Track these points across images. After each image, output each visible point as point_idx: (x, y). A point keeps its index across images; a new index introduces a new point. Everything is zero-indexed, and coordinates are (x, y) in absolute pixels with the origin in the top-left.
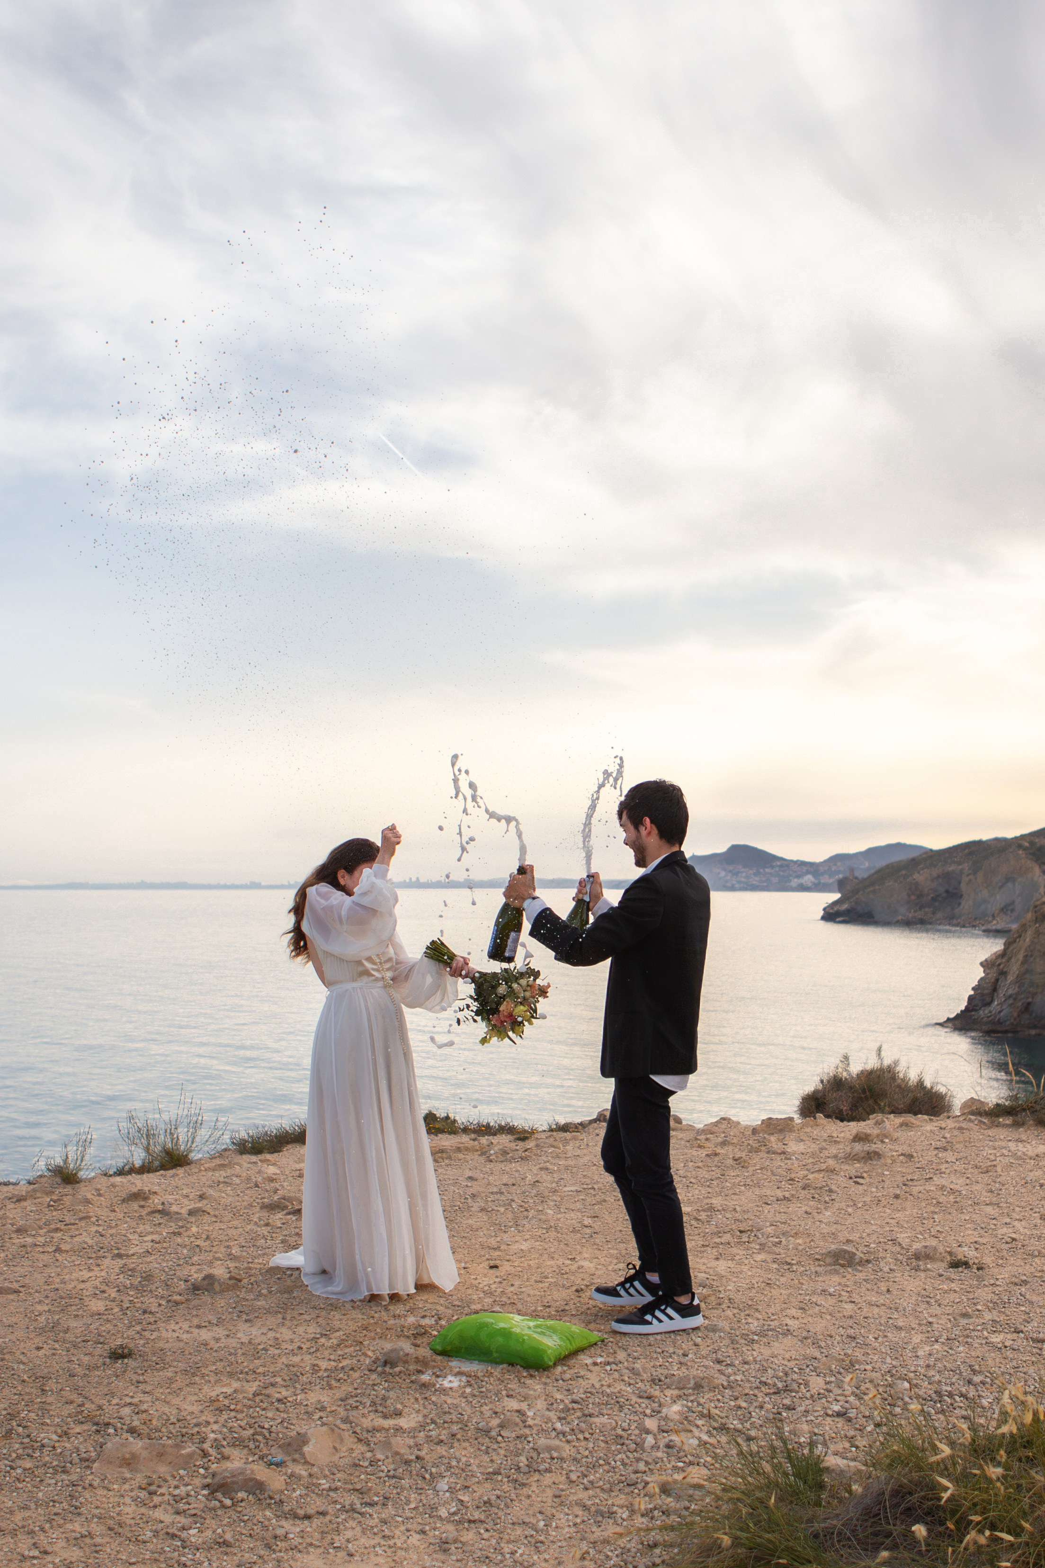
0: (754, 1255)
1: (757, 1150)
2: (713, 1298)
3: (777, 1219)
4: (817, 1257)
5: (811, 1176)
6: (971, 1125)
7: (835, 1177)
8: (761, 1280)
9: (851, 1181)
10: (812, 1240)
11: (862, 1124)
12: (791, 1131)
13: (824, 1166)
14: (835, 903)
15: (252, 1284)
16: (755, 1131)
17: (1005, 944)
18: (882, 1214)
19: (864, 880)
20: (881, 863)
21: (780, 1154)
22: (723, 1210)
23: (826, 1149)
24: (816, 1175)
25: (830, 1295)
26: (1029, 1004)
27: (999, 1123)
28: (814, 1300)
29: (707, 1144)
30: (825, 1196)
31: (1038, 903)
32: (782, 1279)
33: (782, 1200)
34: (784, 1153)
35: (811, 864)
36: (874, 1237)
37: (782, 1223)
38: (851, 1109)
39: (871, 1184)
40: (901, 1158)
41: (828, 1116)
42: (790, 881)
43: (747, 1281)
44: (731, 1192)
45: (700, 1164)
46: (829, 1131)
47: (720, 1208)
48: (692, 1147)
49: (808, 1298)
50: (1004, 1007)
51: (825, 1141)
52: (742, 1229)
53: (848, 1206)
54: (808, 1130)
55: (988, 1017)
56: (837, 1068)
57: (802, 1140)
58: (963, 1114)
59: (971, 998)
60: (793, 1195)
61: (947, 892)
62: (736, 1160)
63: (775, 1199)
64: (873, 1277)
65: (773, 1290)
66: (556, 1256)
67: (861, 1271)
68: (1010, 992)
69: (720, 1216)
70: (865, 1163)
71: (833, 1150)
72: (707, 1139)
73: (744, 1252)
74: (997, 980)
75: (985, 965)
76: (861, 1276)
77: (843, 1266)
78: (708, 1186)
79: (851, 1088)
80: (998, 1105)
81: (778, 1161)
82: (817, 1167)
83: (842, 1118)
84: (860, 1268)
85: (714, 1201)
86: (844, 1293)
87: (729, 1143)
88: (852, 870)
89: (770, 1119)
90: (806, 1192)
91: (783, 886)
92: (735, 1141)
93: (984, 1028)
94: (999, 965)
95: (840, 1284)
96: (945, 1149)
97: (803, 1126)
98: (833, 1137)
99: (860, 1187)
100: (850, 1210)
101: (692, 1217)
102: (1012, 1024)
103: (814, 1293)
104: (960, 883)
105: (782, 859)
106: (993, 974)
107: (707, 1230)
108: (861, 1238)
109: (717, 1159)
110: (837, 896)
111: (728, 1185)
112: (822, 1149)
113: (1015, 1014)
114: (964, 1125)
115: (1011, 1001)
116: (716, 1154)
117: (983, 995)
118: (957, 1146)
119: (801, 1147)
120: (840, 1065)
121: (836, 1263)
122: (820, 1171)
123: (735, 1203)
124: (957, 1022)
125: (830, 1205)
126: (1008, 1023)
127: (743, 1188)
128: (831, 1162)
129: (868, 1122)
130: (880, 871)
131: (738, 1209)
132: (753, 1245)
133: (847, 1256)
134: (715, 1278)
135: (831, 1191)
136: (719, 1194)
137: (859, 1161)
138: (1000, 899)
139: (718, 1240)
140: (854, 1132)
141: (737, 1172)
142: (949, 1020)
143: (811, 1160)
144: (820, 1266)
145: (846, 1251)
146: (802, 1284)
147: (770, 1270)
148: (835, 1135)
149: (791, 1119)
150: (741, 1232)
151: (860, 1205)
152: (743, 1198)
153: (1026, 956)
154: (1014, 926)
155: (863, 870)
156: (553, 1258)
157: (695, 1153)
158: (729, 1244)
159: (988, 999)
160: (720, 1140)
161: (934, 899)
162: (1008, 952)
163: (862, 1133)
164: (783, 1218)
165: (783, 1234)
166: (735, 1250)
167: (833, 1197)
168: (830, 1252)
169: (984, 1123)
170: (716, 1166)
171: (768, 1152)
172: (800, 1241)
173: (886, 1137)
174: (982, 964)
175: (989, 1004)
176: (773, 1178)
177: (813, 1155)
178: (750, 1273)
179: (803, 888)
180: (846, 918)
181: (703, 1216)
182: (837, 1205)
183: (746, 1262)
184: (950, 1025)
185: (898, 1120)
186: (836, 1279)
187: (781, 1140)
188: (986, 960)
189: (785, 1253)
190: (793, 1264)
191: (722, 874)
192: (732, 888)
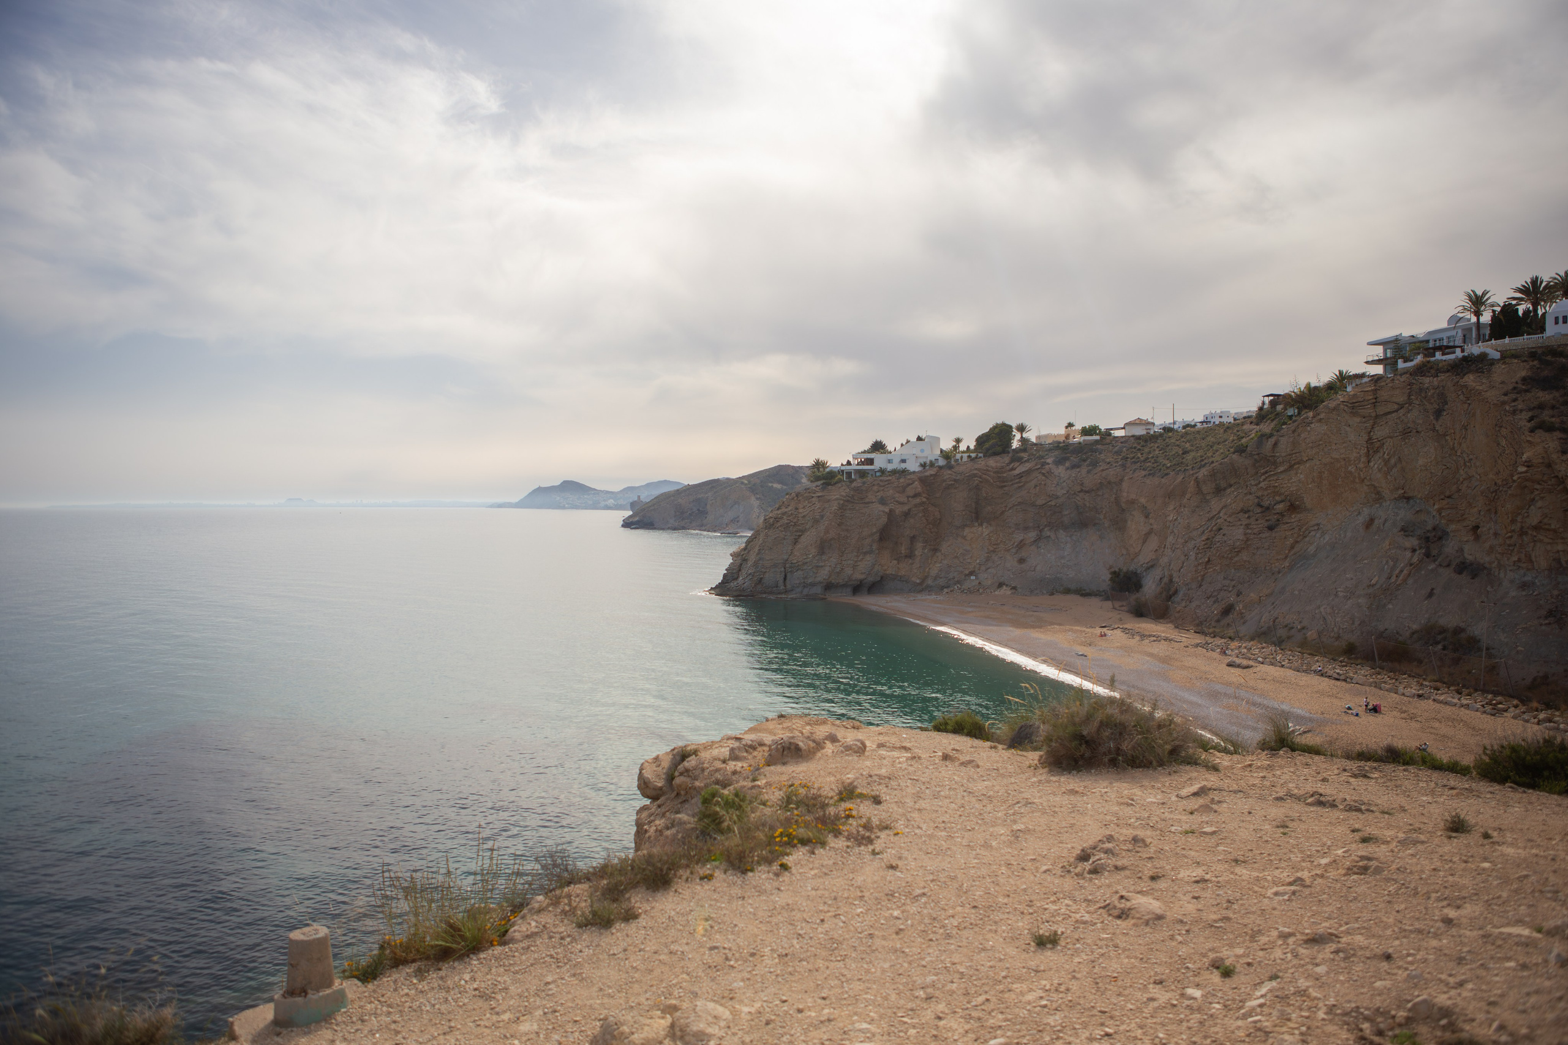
17: (744, 543)
19: (646, 503)
26: (761, 579)
31: (767, 518)
50: (746, 580)
55: (735, 587)
59: (725, 576)
61: (698, 510)
68: (750, 571)
74: (741, 564)
75: (734, 555)
93: (735, 594)
94: (743, 555)
102: (750, 592)
106: (739, 561)
113: (753, 585)
115: (750, 577)
117: (732, 573)
124: (718, 590)
126: (748, 591)
142: (711, 588)
153: (760, 550)
159: (736, 576)
162: (747, 548)
174: (731, 555)
175: (736, 579)
180: (638, 526)
184: (713, 591)
188: (734, 553)
191: (558, 498)
192: (564, 508)
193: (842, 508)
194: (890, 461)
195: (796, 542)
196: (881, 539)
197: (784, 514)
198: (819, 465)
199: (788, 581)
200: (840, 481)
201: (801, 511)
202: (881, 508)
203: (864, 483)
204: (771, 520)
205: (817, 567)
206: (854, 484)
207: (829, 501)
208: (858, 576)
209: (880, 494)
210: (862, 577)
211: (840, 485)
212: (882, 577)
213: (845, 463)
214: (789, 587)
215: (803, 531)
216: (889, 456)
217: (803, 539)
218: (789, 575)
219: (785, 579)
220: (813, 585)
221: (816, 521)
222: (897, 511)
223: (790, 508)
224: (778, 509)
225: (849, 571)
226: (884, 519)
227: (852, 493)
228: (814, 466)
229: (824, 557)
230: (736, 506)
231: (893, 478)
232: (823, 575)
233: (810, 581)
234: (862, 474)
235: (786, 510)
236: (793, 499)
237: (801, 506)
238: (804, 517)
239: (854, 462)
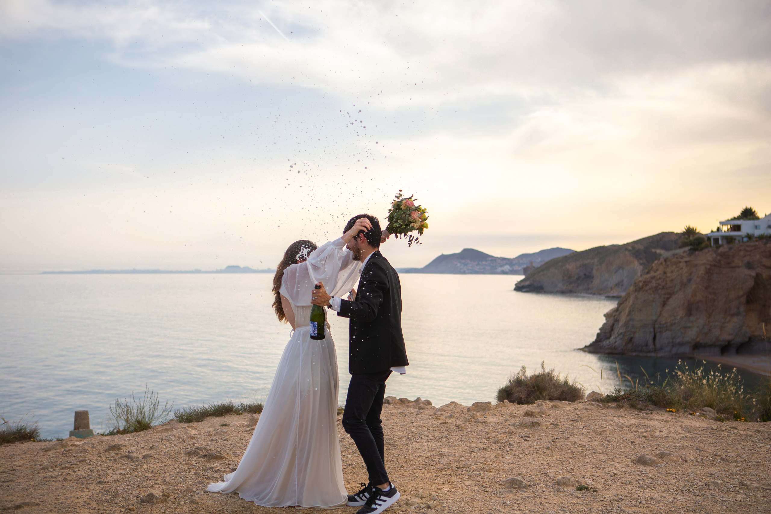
0: (465, 482)
1: (469, 421)
2: (439, 507)
3: (479, 461)
4: (501, 483)
5: (499, 436)
6: (593, 407)
7: (513, 436)
8: (468, 496)
9: (522, 439)
10: (498, 473)
11: (531, 406)
12: (489, 410)
13: (507, 430)
14: (522, 281)
15: (175, 499)
16: (469, 409)
17: (618, 304)
18: (539, 458)
19: (538, 268)
20: (548, 259)
21: (482, 423)
22: (448, 455)
23: (509, 420)
24: (502, 435)
25: (507, 505)
26: (631, 338)
27: (609, 406)
28: (498, 508)
29: (442, 417)
30: (507, 448)
31: (637, 281)
32: (480, 496)
33: (482, 450)
34: (484, 422)
35: (508, 260)
36: (534, 472)
37: (481, 463)
38: (527, 397)
39: (533, 441)
40: (552, 426)
41: (513, 402)
42: (496, 269)
43: (460, 497)
44: (453, 445)
45: (436, 429)
46: (511, 410)
47: (446, 454)
48: (432, 419)
49: (494, 507)
50: (618, 339)
51: (509, 415)
52: (458, 466)
53: (520, 453)
54: (499, 409)
55: (608, 345)
56: (519, 373)
57: (495, 415)
58: (588, 401)
59: (598, 335)
60: (488, 447)
61: (585, 275)
62: (457, 426)
63: (478, 449)
64: (532, 495)
65: (474, 503)
66: (351, 482)
67: (526, 492)
68: (621, 331)
69: (446, 459)
70: (531, 429)
71: (513, 421)
72: (441, 414)
73: (459, 480)
74: (613, 325)
75: (607, 316)
76: (526, 494)
77: (515, 488)
78: (440, 442)
79: (526, 385)
80: (608, 396)
81: (481, 427)
82: (503, 431)
83: (520, 402)
84: (525, 490)
85: (443, 450)
86: (515, 505)
87: (453, 416)
88: (531, 263)
89: (477, 403)
90: (496, 445)
91: (493, 271)
92: (457, 415)
93: (607, 351)
94: (615, 316)
95: (513, 499)
96: (577, 421)
97: (497, 406)
98: (513, 413)
99: (527, 443)
100: (521, 456)
101: (430, 460)
102: (622, 349)
103: (498, 504)
104: (592, 270)
105: (492, 256)
106: (611, 321)
107: (438, 467)
108: (526, 472)
109: (446, 426)
110: (522, 277)
111: (452, 441)
112: (506, 420)
113: (624, 344)
114: (588, 407)
115: (621, 336)
116: (446, 423)
117: (605, 333)
118: (584, 419)
119: (495, 419)
120: (520, 372)
121: (511, 487)
122: (504, 433)
123: (456, 451)
124: (591, 348)
125: (510, 453)
126: (620, 349)
127: (460, 443)
128: (511, 428)
129: (534, 405)
130: (547, 263)
131: (457, 455)
132: (464, 476)
133: (518, 483)
134: (441, 495)
135: (510, 445)
136: (446, 446)
137: (527, 427)
138: (615, 279)
139: (444, 473)
140: (525, 411)
141: (457, 433)
142: (586, 347)
143: (500, 427)
144: (502, 488)
145: (517, 480)
146: (491, 499)
147: (473, 491)
148: (514, 412)
149: (489, 403)
150: (458, 468)
151: (527, 453)
152: (460, 448)
153: (630, 312)
154: (623, 294)
155: (538, 263)
156: (349, 483)
157: (434, 422)
158: (450, 475)
159: (608, 335)
160: (449, 414)
161: (578, 279)
162: (620, 308)
163: (529, 411)
164: (482, 460)
165: (482, 469)
166: (454, 479)
167: (512, 448)
168: (508, 481)
169: (600, 406)
170: (445, 430)
171: (475, 422)
172: (491, 474)
173: (544, 414)
174: (605, 315)
175: (609, 338)
176: (478, 437)
177: (501, 423)
178: (462, 492)
179: (504, 273)
180: (528, 289)
181: (436, 458)
182: (513, 453)
183: (460, 486)
184: (587, 349)
185: (550, 404)
186: (511, 496)
187: (482, 415)
188: (607, 313)
189: (483, 481)
190: (486, 487)
191: (459, 265)
192: (464, 273)
193: (709, 272)
194: (756, 227)
195: (664, 304)
196: (749, 302)
197: (653, 278)
198: (690, 232)
199: (657, 341)
200: (706, 247)
201: (669, 275)
202: (747, 272)
203: (730, 249)
204: (641, 284)
205: (685, 328)
206: (721, 250)
207: (696, 265)
208: (726, 337)
209: (746, 259)
210: (730, 338)
211: (706, 250)
212: (750, 339)
213: (715, 229)
214: (658, 346)
215: (671, 294)
216: (756, 222)
217: (671, 302)
218: (658, 335)
219: (654, 338)
220: (681, 344)
221: (684, 285)
222: (764, 276)
223: (658, 272)
224: (648, 273)
225: (716, 332)
226: (751, 283)
227: (719, 258)
228: (684, 234)
229: (692, 318)
230: (621, 271)
231: (760, 244)
232: (691, 335)
233: (678, 341)
234: (729, 239)
235: (656, 274)
236: (662, 263)
237: (669, 270)
238: (672, 280)
239: (725, 228)
